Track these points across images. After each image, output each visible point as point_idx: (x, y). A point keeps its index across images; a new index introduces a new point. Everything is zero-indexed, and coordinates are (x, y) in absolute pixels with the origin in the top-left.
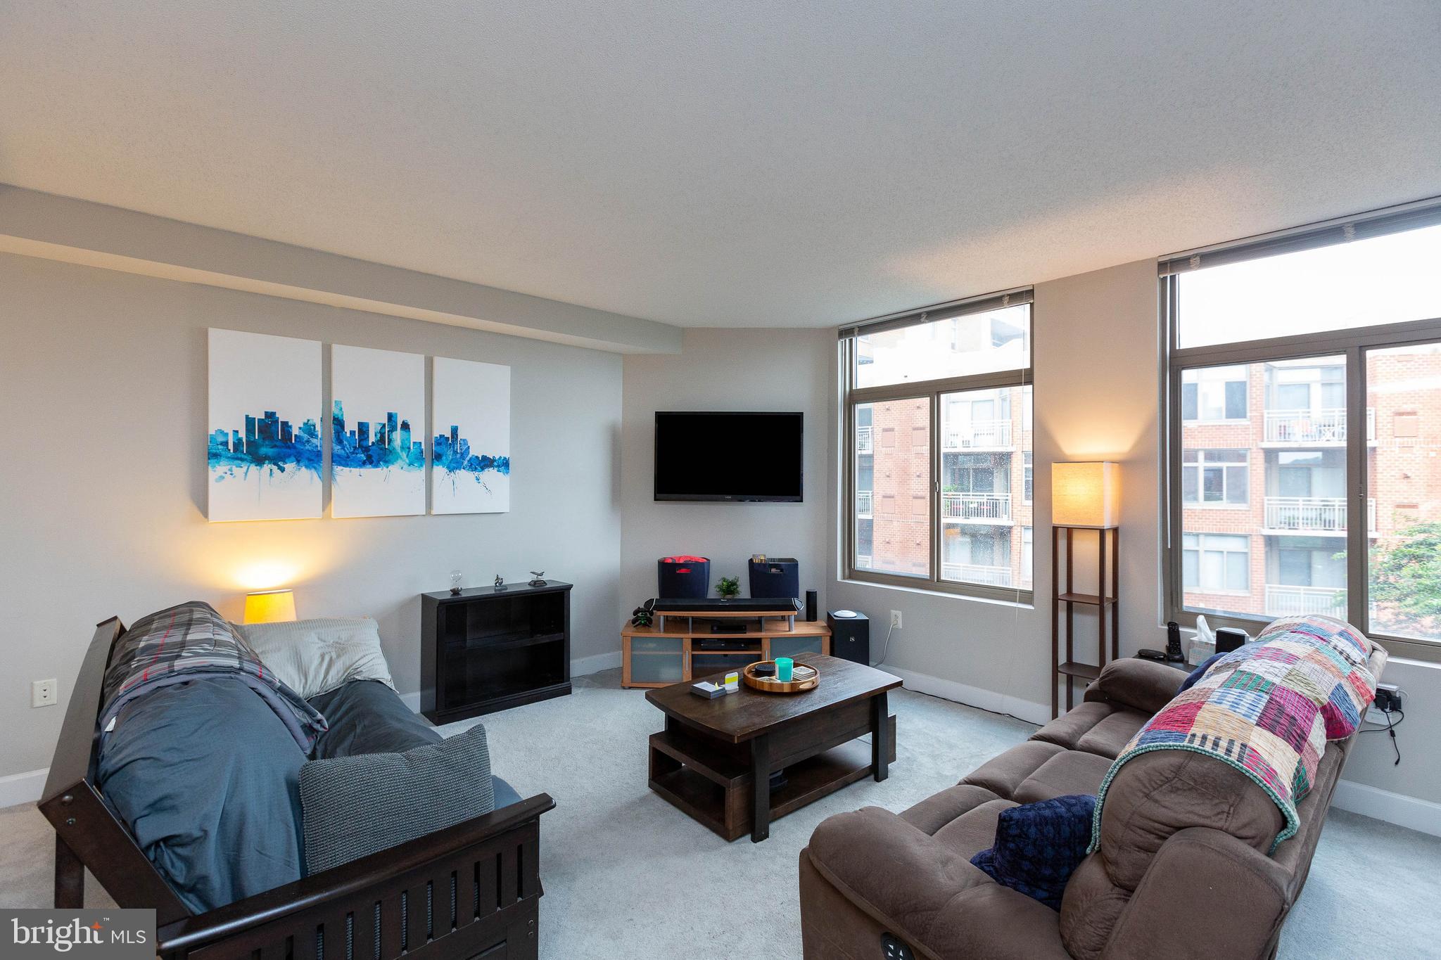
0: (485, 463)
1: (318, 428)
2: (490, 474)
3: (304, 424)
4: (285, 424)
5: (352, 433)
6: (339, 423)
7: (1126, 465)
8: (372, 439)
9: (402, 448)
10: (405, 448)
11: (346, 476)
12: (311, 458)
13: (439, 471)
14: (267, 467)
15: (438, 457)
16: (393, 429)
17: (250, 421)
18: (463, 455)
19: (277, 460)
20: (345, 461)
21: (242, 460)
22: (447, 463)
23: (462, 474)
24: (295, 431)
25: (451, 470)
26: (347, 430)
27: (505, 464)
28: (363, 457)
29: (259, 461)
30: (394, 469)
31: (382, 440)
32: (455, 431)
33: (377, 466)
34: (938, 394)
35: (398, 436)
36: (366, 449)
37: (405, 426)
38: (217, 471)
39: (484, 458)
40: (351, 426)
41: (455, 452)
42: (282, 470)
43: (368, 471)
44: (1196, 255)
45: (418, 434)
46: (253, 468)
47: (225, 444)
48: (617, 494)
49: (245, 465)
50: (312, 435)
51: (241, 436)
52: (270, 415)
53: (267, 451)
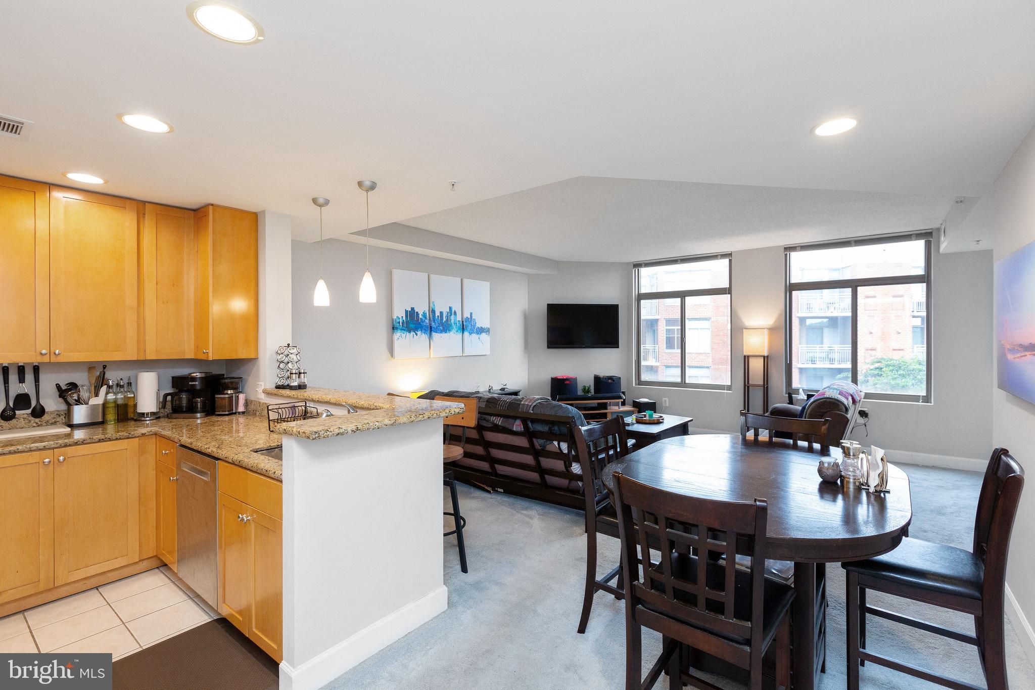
0: (481, 330)
1: (428, 315)
2: (484, 335)
3: (423, 313)
4: (417, 312)
5: (438, 316)
6: (433, 312)
7: (772, 330)
8: (444, 320)
10: (455, 323)
11: (436, 337)
12: (425, 329)
13: (466, 334)
14: (412, 333)
15: (465, 328)
16: (451, 315)
17: (406, 312)
18: (474, 327)
19: (415, 330)
20: (436, 330)
21: (404, 330)
22: (469, 330)
23: (474, 335)
24: (420, 317)
25: (470, 334)
26: (436, 315)
27: (487, 331)
28: (441, 328)
29: (410, 330)
30: (452, 334)
31: (447, 320)
32: (471, 314)
33: (446, 332)
34: (685, 297)
35: (452, 317)
36: (441, 323)
37: (455, 313)
38: (397, 335)
39: (481, 328)
40: (438, 314)
41: (471, 325)
42: (417, 334)
43: (443, 335)
44: (799, 246)
45: (459, 317)
46: (408, 334)
47: (399, 323)
48: (527, 345)
49: (405, 332)
50: (426, 318)
51: (404, 318)
52: (413, 309)
53: (412, 326)
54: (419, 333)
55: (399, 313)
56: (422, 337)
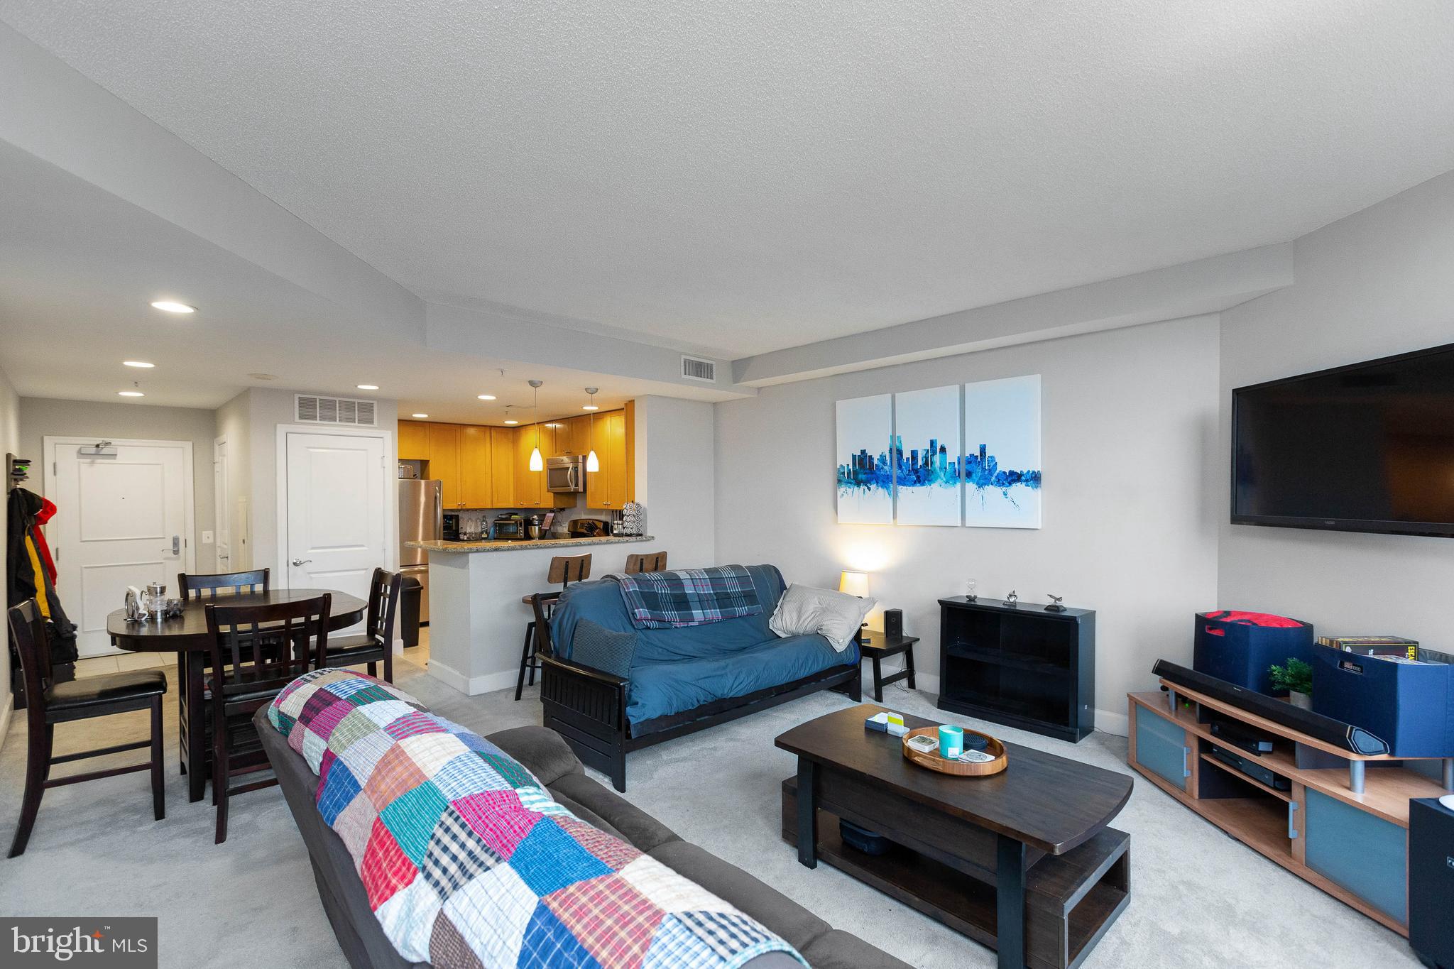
0: (1014, 478)
1: (888, 458)
2: (1018, 489)
3: (880, 456)
4: (870, 457)
5: (908, 459)
6: (900, 452)
8: (920, 463)
9: (941, 468)
10: (943, 468)
11: (904, 491)
12: (884, 481)
13: (971, 487)
14: (863, 487)
15: (969, 475)
16: (934, 453)
17: (854, 457)
18: (991, 472)
19: (866, 482)
20: (902, 481)
21: (851, 483)
22: (976, 479)
23: (990, 489)
24: (876, 462)
25: (980, 486)
26: (904, 458)
27: (1035, 479)
28: (914, 477)
29: (858, 483)
30: (935, 486)
31: (926, 463)
32: (983, 450)
33: (923, 485)
35: (937, 458)
36: (916, 471)
37: (943, 450)
38: (842, 489)
39: (1012, 473)
40: (907, 454)
41: (984, 469)
42: (869, 489)
43: (918, 489)
45: (952, 456)
46: (856, 488)
47: (844, 474)
49: (852, 486)
50: (885, 463)
51: (851, 467)
52: (863, 452)
53: (862, 477)
54: (873, 486)
55: (845, 460)
56: (877, 494)
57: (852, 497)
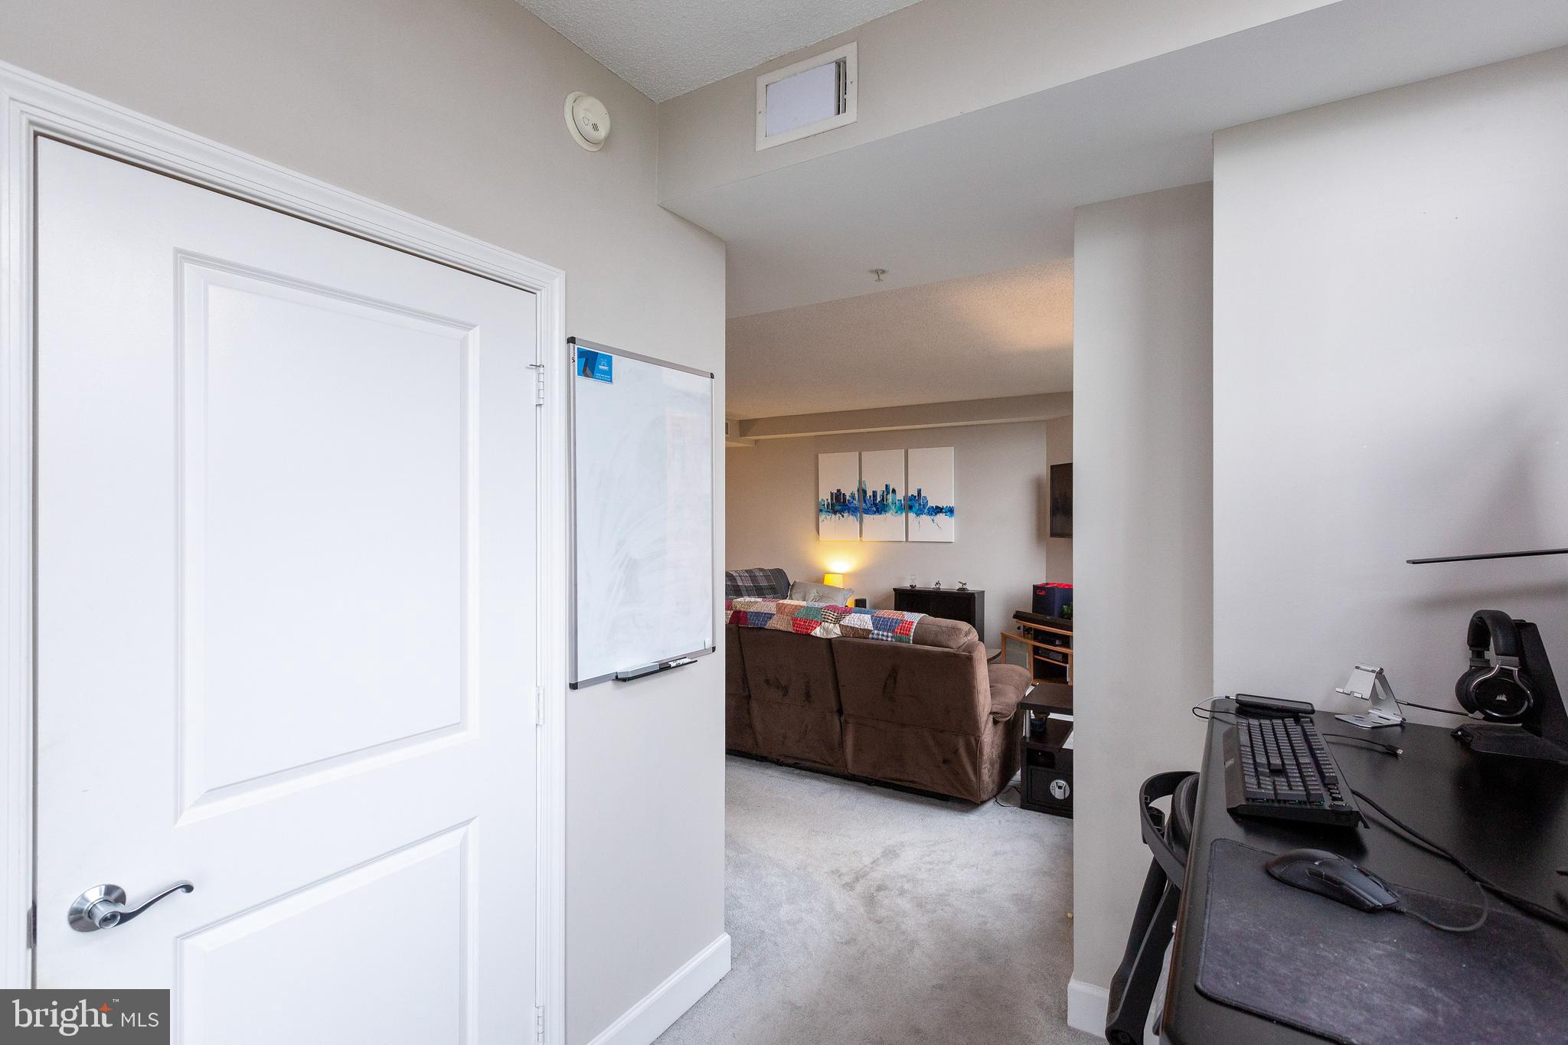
0: (938, 510)
1: (856, 495)
2: (941, 517)
3: (851, 494)
4: (844, 494)
5: (870, 496)
6: (865, 492)
8: (879, 499)
9: (892, 503)
10: (894, 503)
11: (867, 518)
12: (853, 511)
13: (912, 515)
14: (838, 515)
15: (911, 508)
16: (888, 493)
17: (832, 494)
18: (924, 506)
19: (841, 512)
20: (867, 511)
21: (830, 512)
22: (915, 511)
23: (924, 517)
24: (848, 498)
25: (918, 515)
26: (868, 495)
27: (950, 511)
28: (874, 509)
29: (835, 512)
30: (888, 515)
31: (883, 500)
32: (919, 491)
33: (880, 514)
35: (890, 497)
36: (875, 505)
37: (894, 491)
38: (822, 517)
39: (937, 507)
40: (869, 493)
41: (920, 504)
42: (843, 516)
43: (877, 517)
45: (900, 495)
46: (833, 516)
47: (824, 505)
48: (1042, 531)
49: (830, 514)
50: (854, 499)
51: (829, 501)
52: (839, 491)
53: (837, 508)
54: (846, 515)
55: (825, 496)
56: (850, 520)
57: (828, 521)
